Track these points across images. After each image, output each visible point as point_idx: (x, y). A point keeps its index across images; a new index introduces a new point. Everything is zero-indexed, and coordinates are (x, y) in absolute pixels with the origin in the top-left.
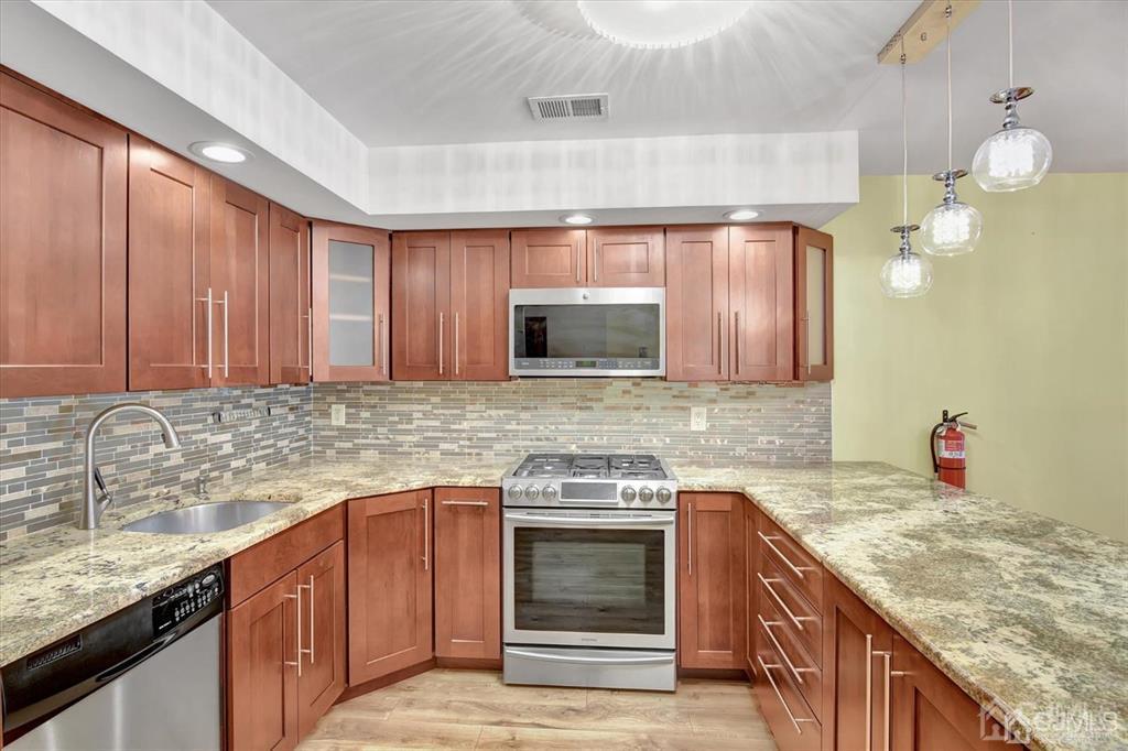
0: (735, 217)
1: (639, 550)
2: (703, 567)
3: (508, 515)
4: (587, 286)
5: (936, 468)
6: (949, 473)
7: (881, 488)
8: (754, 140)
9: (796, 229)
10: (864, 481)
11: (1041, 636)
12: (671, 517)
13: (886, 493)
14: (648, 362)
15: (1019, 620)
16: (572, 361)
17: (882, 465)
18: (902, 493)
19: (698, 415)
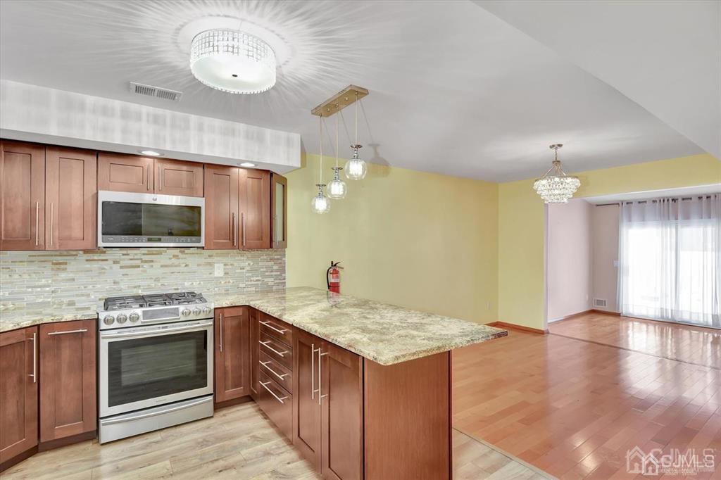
0: (243, 165)
1: (191, 344)
2: (228, 348)
3: (102, 334)
4: (154, 193)
5: (329, 286)
6: (334, 288)
7: (310, 296)
8: (254, 128)
9: (271, 174)
10: (302, 294)
11: (364, 330)
12: (211, 322)
13: (312, 297)
14: (194, 238)
15: (358, 328)
16: (145, 238)
17: (309, 288)
18: (318, 297)
19: (219, 268)
